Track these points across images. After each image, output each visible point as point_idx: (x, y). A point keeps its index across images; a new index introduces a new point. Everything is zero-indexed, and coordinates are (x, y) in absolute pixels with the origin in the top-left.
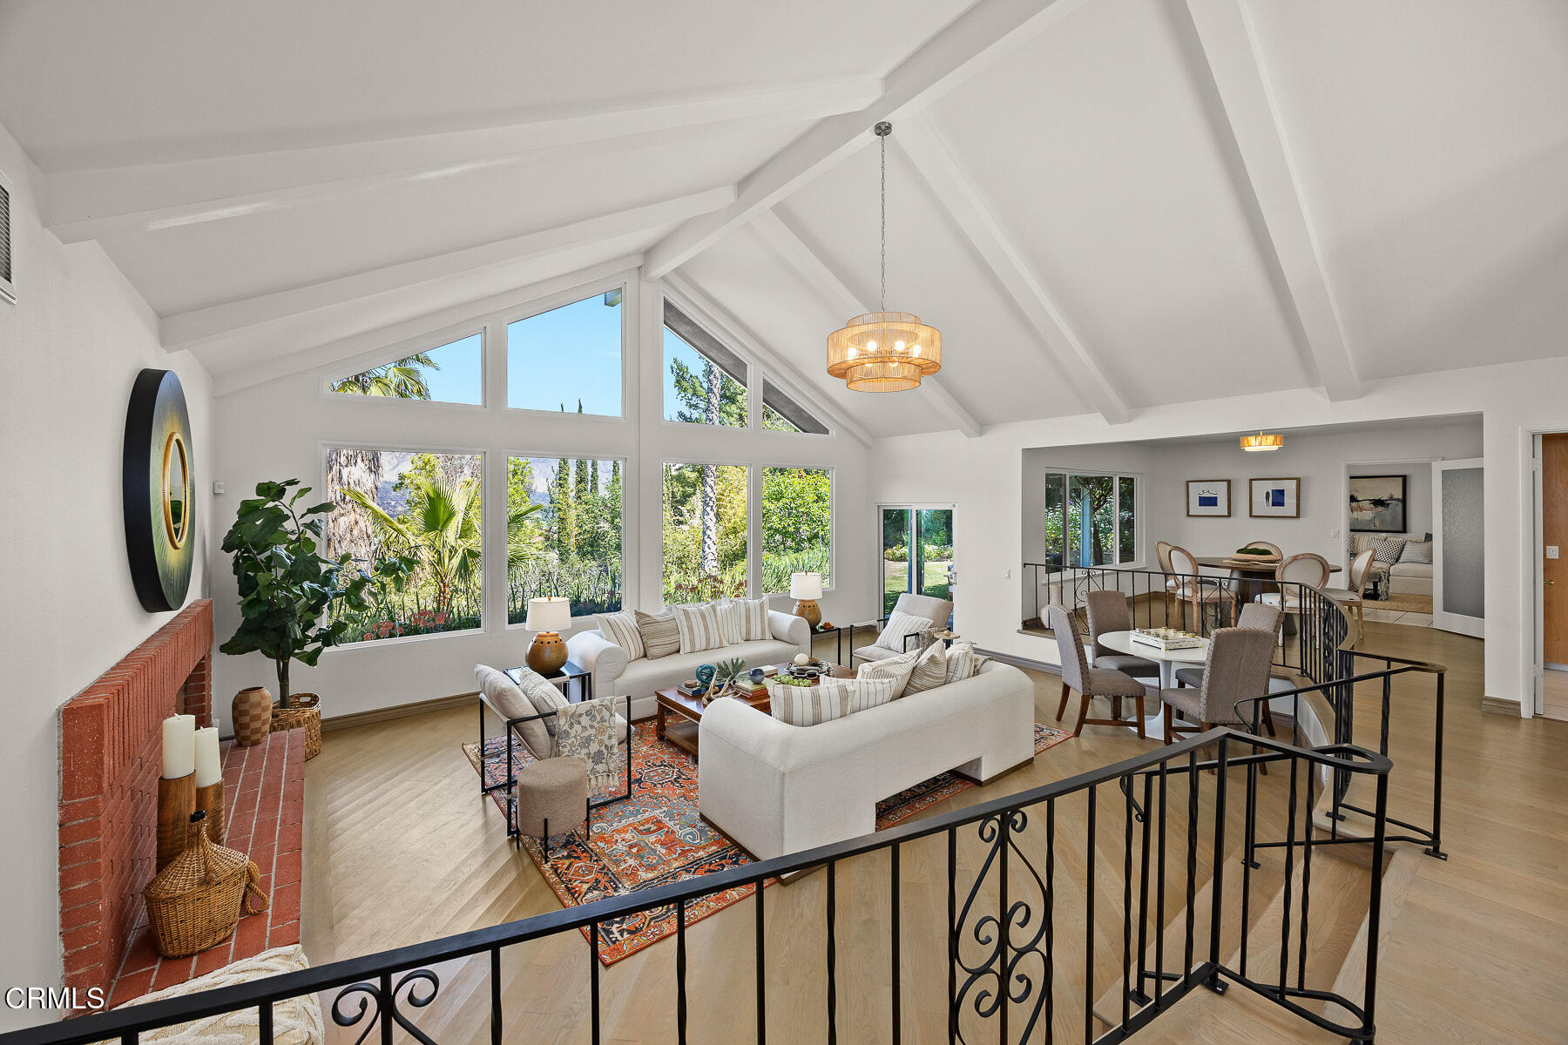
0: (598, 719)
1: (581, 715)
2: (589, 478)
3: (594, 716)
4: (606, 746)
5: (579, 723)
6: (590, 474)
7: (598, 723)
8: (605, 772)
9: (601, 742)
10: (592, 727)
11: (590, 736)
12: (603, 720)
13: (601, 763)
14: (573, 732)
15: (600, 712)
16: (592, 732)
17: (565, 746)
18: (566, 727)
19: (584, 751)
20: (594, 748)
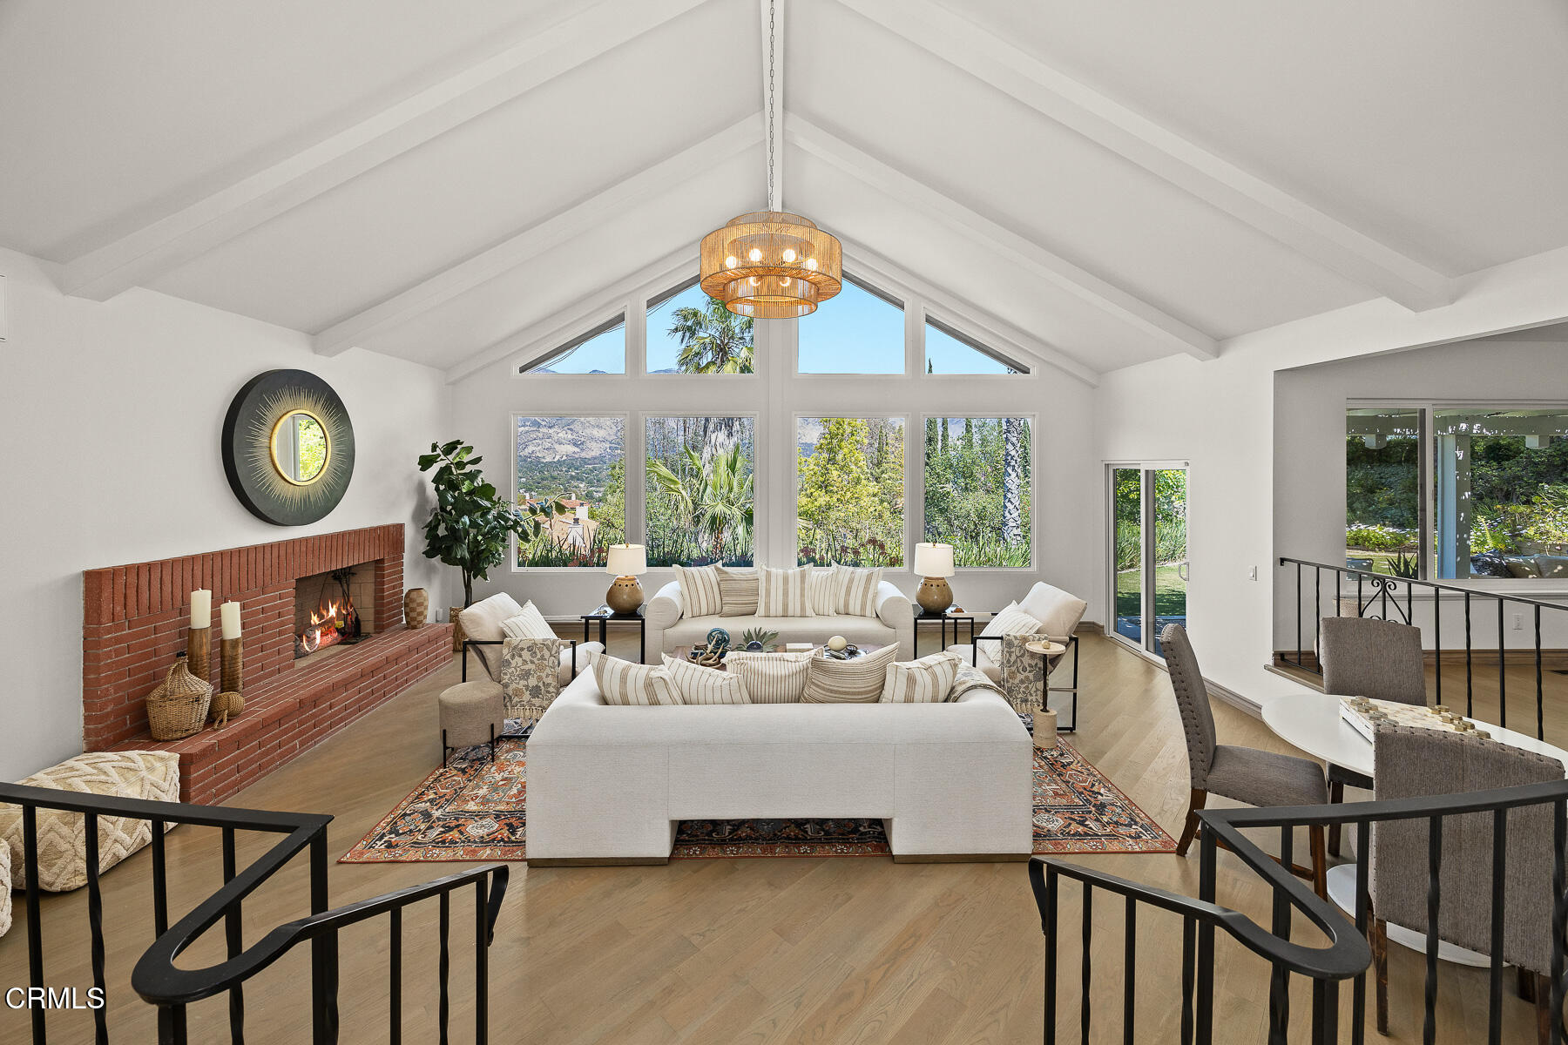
0: (539, 656)
1: (522, 649)
2: (940, 438)
3: (535, 653)
4: (544, 683)
5: (521, 656)
6: (940, 433)
7: (538, 660)
8: (540, 706)
9: (540, 678)
10: (532, 662)
11: (530, 670)
12: (542, 658)
13: (538, 697)
14: (513, 663)
15: (541, 650)
16: (533, 667)
17: (505, 674)
18: (508, 657)
19: (523, 682)
20: (532, 682)
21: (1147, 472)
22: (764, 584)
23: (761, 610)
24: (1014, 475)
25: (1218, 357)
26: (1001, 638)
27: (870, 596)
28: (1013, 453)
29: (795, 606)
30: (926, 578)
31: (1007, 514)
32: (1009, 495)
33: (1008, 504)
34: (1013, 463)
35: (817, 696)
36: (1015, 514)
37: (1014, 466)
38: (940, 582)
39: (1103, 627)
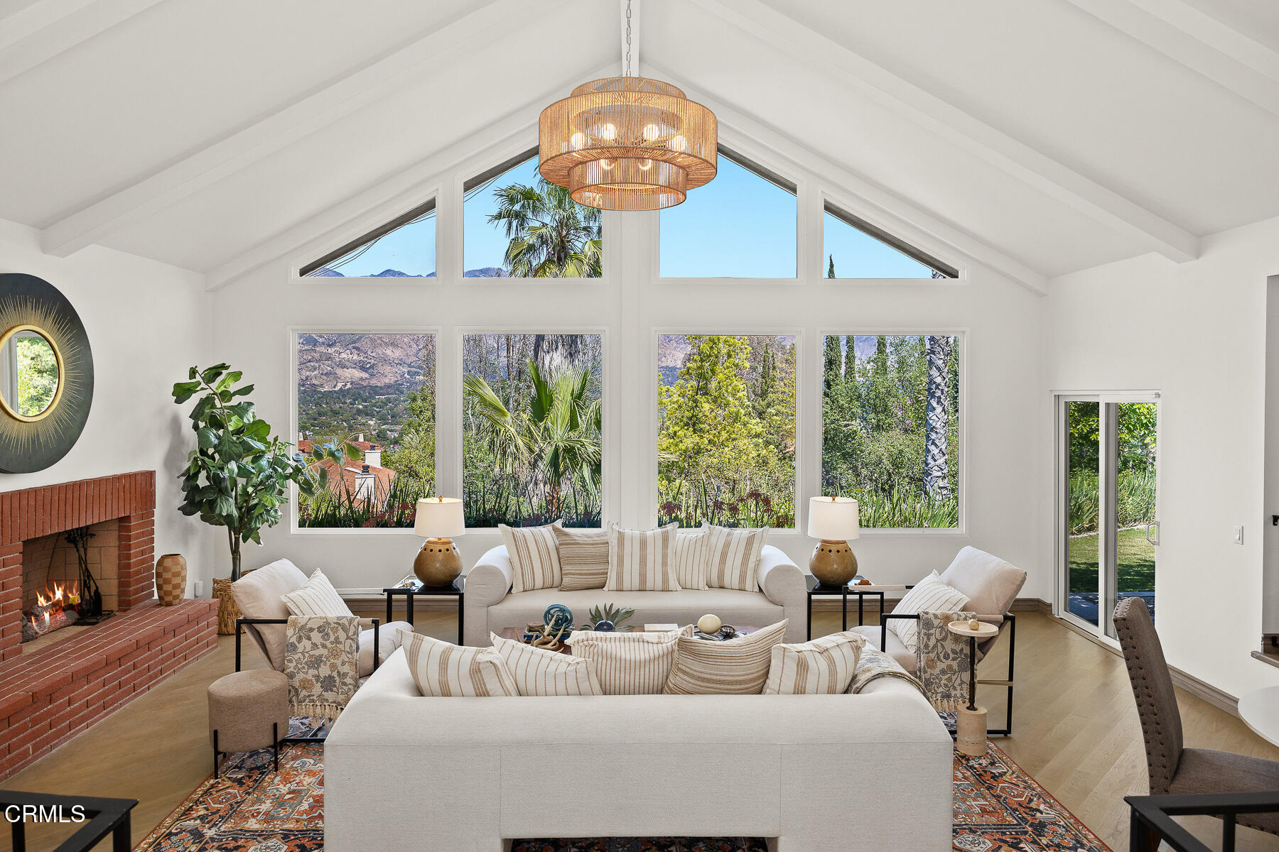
0: (332, 638)
1: (311, 630)
2: (843, 360)
3: (327, 634)
4: (338, 672)
5: (309, 639)
6: (844, 354)
7: (332, 643)
8: (334, 702)
9: (333, 666)
10: (324, 646)
11: (321, 656)
12: (337, 641)
13: (332, 691)
14: (300, 647)
15: (335, 631)
16: (325, 652)
17: (290, 661)
18: (294, 640)
19: (312, 672)
20: (324, 671)
21: (1108, 405)
22: (616, 550)
23: (612, 582)
24: (939, 409)
25: (1198, 258)
26: (917, 617)
27: (751, 565)
28: (939, 380)
29: (654, 578)
30: (824, 541)
31: (930, 460)
32: (933, 436)
33: (932, 448)
34: (938, 393)
35: (685, 686)
36: (941, 461)
37: (939, 398)
38: (840, 547)
39: (1050, 605)
